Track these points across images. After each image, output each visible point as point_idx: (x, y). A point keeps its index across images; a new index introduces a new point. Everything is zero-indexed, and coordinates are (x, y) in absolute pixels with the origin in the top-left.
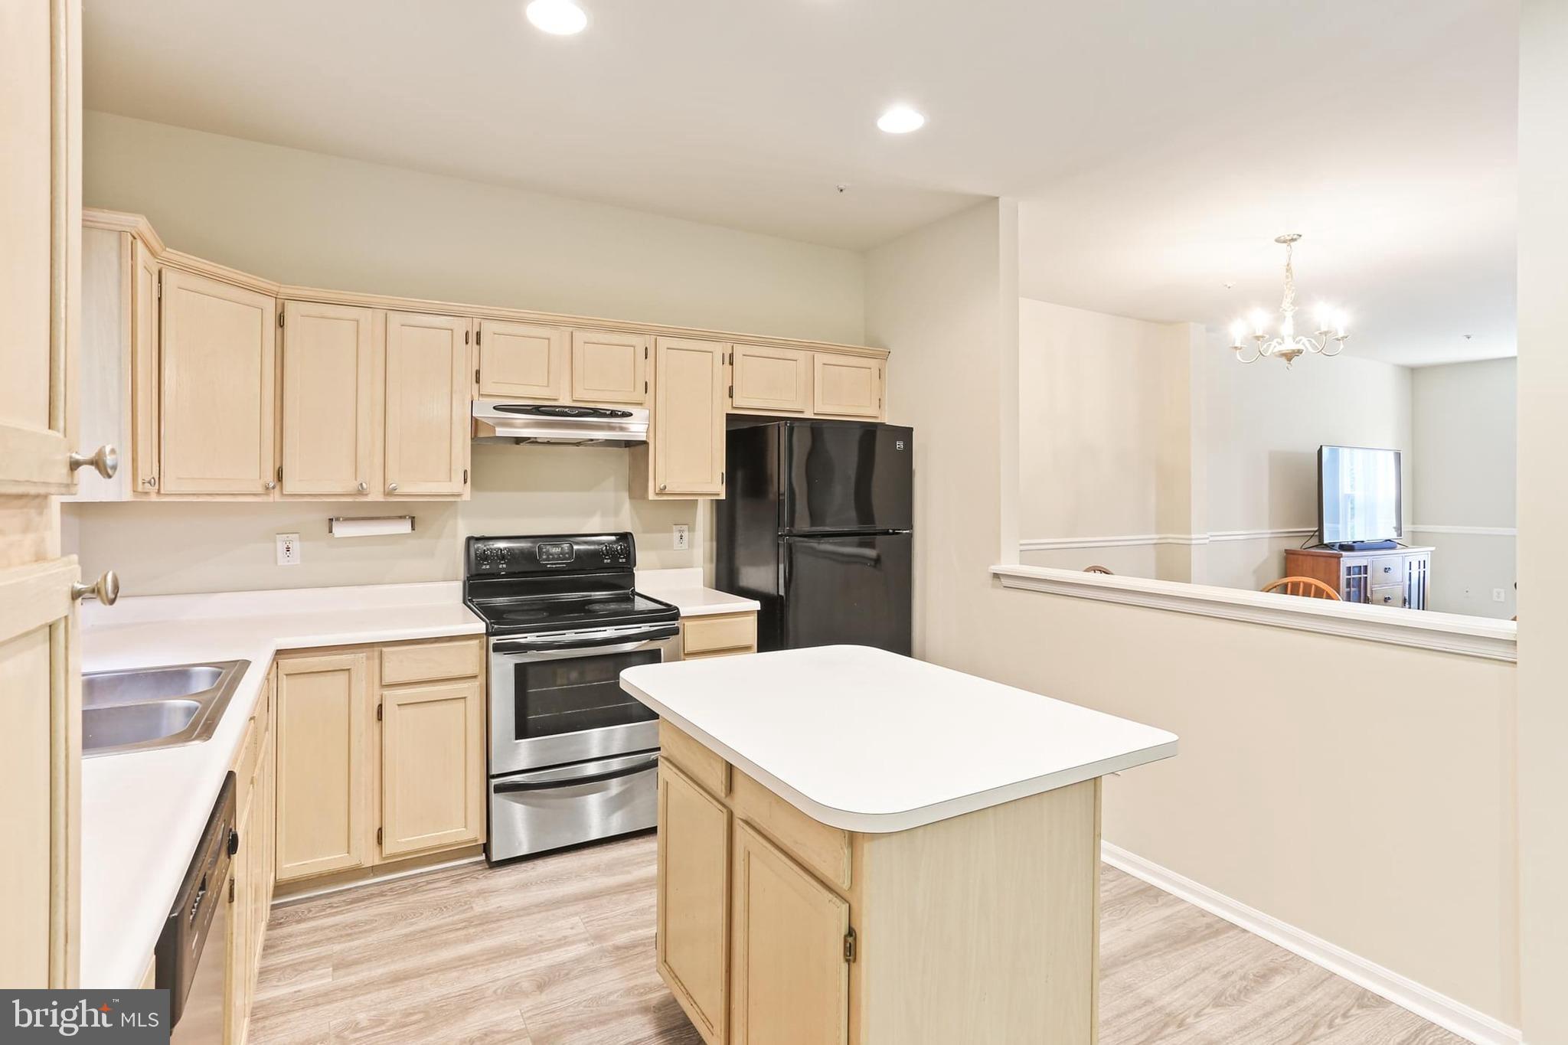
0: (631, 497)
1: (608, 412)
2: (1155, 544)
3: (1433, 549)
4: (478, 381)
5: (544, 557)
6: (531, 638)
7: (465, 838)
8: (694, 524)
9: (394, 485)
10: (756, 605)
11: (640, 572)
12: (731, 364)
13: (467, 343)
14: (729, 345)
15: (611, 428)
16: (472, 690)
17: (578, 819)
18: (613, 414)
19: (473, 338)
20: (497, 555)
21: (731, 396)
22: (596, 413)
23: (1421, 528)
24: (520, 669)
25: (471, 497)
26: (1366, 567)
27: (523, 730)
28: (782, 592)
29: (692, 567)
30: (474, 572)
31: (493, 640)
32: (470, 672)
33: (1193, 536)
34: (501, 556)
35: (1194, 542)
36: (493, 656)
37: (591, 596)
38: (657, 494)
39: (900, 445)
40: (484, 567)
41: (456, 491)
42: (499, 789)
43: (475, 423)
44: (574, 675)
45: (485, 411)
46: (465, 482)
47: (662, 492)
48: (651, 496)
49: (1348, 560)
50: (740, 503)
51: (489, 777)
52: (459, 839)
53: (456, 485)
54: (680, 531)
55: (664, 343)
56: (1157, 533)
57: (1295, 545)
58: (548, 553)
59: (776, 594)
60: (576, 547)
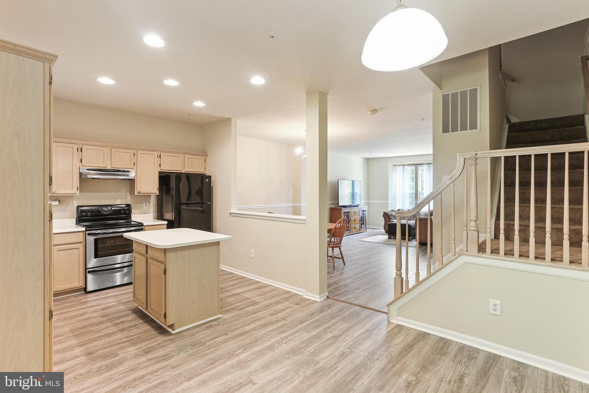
0: (130, 194)
1: (122, 171)
2: (292, 206)
3: (368, 207)
4: (81, 162)
5: (103, 211)
6: (99, 231)
7: (79, 286)
8: (150, 201)
9: (54, 191)
10: (166, 222)
11: (133, 215)
12: (160, 158)
13: (78, 151)
14: (160, 153)
15: (123, 175)
16: (81, 246)
17: (113, 280)
18: (124, 171)
19: (80, 150)
20: (87, 211)
21: (160, 166)
22: (119, 171)
23: (370, 201)
24: (96, 240)
25: (79, 194)
26: (349, 212)
27: (96, 256)
28: (173, 219)
29: (149, 214)
30: (80, 215)
31: (87, 232)
32: (80, 241)
33: (302, 204)
34: (89, 211)
35: (302, 206)
36: (88, 237)
37: (117, 222)
38: (138, 193)
39: (207, 180)
40: (83, 214)
41: (74, 192)
42: (89, 272)
43: (81, 174)
44: (112, 242)
45: (84, 171)
46: (77, 190)
47: (139, 193)
48: (136, 194)
49: (344, 210)
50: (164, 196)
51: (86, 269)
52: (77, 286)
53: (75, 191)
54: (146, 204)
55: (139, 152)
56: (293, 203)
57: (333, 206)
58: (104, 210)
59: (172, 219)
60: (113, 208)
